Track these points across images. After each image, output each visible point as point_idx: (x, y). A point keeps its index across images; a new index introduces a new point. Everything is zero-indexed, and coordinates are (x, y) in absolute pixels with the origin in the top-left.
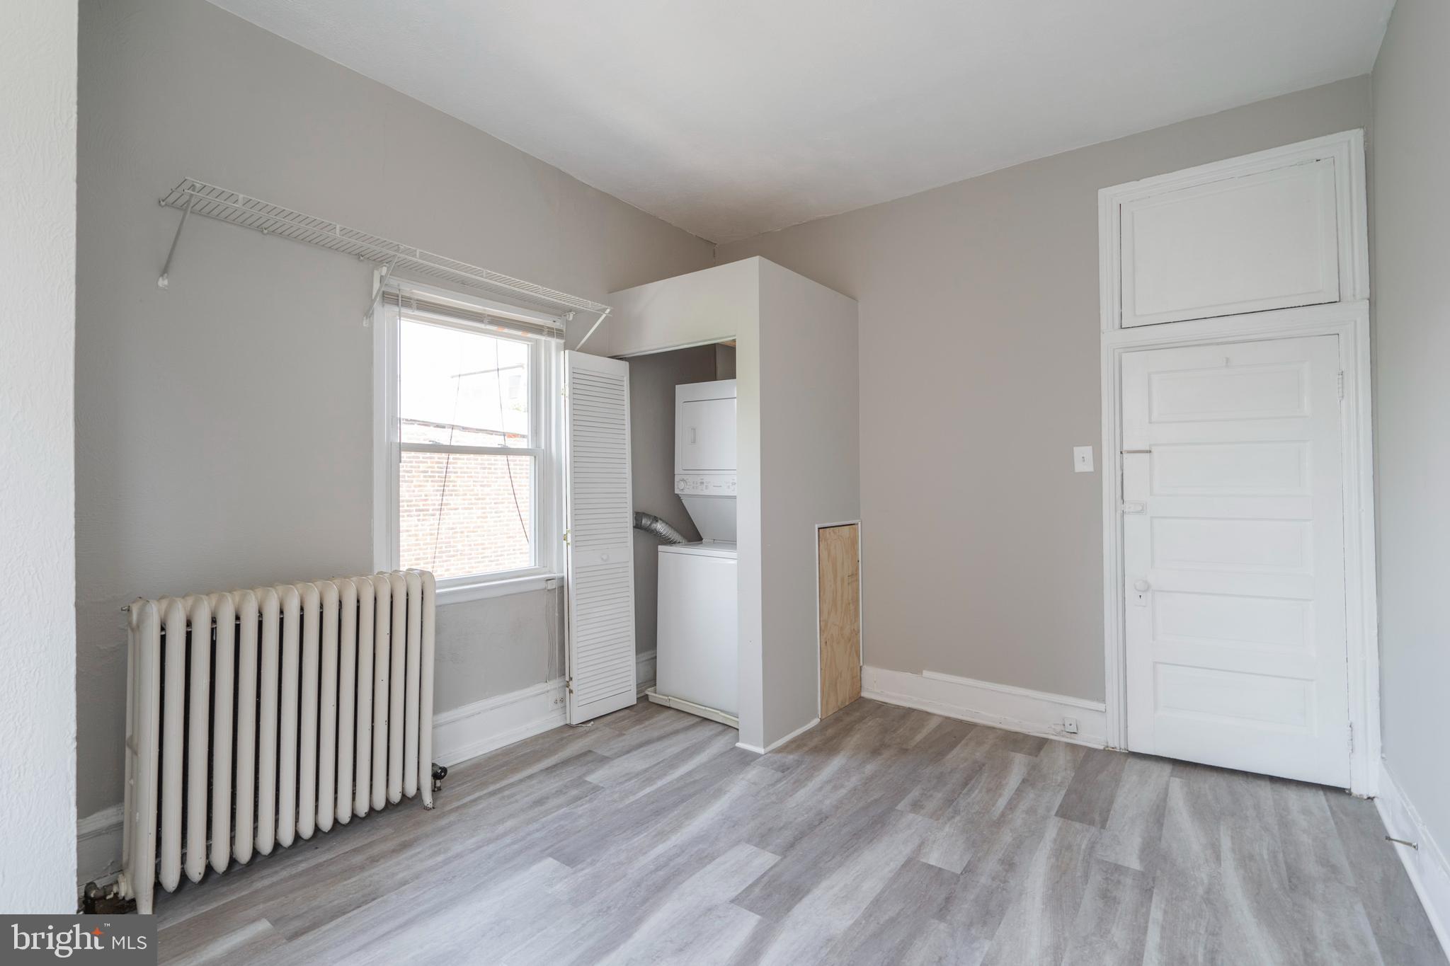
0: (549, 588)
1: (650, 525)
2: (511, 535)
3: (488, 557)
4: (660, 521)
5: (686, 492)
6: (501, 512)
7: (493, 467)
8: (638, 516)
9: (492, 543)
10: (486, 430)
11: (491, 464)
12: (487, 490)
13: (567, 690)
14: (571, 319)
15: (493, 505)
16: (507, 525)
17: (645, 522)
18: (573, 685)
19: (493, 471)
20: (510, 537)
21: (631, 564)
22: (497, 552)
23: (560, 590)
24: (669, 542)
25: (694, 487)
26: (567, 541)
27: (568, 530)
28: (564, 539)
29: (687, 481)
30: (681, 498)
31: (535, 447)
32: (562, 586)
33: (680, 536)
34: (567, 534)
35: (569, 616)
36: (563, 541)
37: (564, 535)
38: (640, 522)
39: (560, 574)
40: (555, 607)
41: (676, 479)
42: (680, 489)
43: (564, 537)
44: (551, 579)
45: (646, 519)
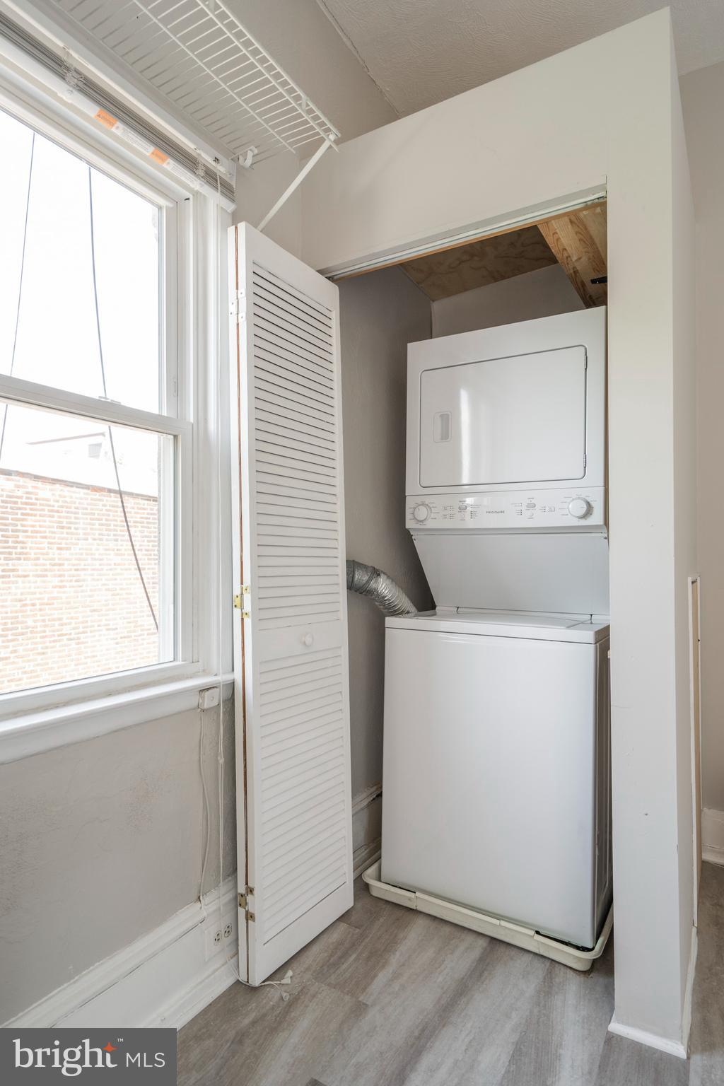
0: (206, 706)
1: (368, 582)
2: (95, 608)
3: (66, 634)
4: (382, 575)
5: (430, 524)
6: (84, 580)
7: (73, 526)
8: (352, 565)
9: (72, 618)
10: (66, 481)
11: (71, 523)
12: (66, 554)
13: (241, 911)
14: (249, 162)
15: (73, 572)
16: (90, 596)
17: (360, 577)
18: (254, 903)
19: (73, 530)
20: (94, 611)
21: (344, 652)
22: (78, 628)
23: (226, 709)
24: (396, 611)
25: (445, 516)
26: (242, 609)
27: (244, 586)
28: (236, 606)
29: (431, 505)
30: (413, 537)
31: (173, 415)
32: (231, 701)
33: (409, 602)
34: (242, 594)
35: (245, 760)
36: (234, 609)
37: (237, 597)
38: (356, 579)
39: (228, 677)
40: (217, 743)
41: (410, 503)
42: (418, 521)
43: (237, 601)
44: (208, 689)
45: (365, 572)
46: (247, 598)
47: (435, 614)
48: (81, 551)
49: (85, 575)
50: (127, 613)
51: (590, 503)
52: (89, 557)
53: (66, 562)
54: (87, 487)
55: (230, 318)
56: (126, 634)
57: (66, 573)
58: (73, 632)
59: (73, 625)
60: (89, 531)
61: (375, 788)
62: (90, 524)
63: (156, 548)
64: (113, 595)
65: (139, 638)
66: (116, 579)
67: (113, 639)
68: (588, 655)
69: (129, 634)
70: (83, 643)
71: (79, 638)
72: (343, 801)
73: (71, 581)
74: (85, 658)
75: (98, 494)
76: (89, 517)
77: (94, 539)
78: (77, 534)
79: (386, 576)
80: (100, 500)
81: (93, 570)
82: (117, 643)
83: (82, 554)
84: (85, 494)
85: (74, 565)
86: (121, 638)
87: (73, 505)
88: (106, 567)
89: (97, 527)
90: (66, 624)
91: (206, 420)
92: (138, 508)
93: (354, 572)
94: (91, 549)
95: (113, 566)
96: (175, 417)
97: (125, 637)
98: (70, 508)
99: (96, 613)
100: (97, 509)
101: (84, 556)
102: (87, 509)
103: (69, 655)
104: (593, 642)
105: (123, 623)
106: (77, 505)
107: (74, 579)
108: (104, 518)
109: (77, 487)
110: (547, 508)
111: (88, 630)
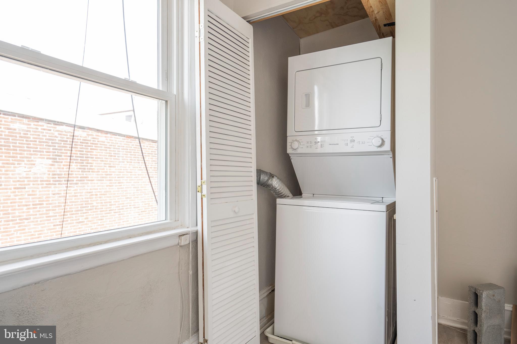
1: (268, 180)
3: (113, 210)
4: (275, 177)
5: (299, 151)
6: (122, 183)
7: (117, 155)
8: (259, 172)
9: (116, 202)
11: (116, 154)
12: (113, 169)
15: (117, 179)
16: (125, 191)
17: (264, 178)
19: (117, 157)
20: (128, 198)
21: (255, 216)
22: (119, 207)
23: (193, 246)
24: (282, 196)
25: (308, 147)
26: (202, 193)
27: (203, 181)
28: (198, 191)
29: (300, 141)
30: (291, 158)
31: (165, 90)
32: (196, 241)
33: (289, 191)
34: (202, 185)
35: (203, 272)
36: (198, 193)
37: (199, 186)
38: (261, 179)
39: (194, 229)
40: (188, 264)
41: (289, 140)
42: (294, 149)
43: (199, 189)
44: (183, 235)
45: (266, 176)
46: (205, 187)
47: (302, 197)
48: (121, 168)
49: (123, 180)
50: (144, 199)
51: (384, 139)
52: (125, 171)
53: (113, 174)
54: (124, 136)
55: (195, 39)
56: (144, 210)
57: (113, 179)
58: (117, 208)
59: (117, 205)
60: (125, 158)
61: (271, 287)
62: (125, 154)
63: (157, 165)
64: (137, 190)
65: (151, 212)
66: (139, 182)
67: (137, 212)
68: (383, 218)
69: (146, 210)
70: (122, 214)
71: (120, 212)
72: (255, 293)
73: (116, 183)
74: (123, 222)
75: (129, 139)
76: (125, 151)
77: (128, 162)
78: (119, 159)
79: (277, 178)
80: (131, 142)
81: (128, 177)
82: (139, 215)
83: (121, 169)
84: (123, 139)
85: (117, 175)
86: (141, 212)
87: (117, 145)
88: (133, 176)
89: (129, 156)
90: (113, 205)
91: (183, 93)
92: (150, 147)
93: (260, 175)
94: (126, 167)
95: (137, 176)
96: (167, 91)
97: (143, 212)
98: (115, 146)
99: (129, 199)
100: (129, 147)
101: (122, 171)
102: (124, 147)
103: (114, 221)
104: (385, 210)
105: (142, 205)
106: (119, 145)
107: (118, 182)
108: (133, 151)
109: (119, 136)
110: (361, 142)
111: (125, 208)
